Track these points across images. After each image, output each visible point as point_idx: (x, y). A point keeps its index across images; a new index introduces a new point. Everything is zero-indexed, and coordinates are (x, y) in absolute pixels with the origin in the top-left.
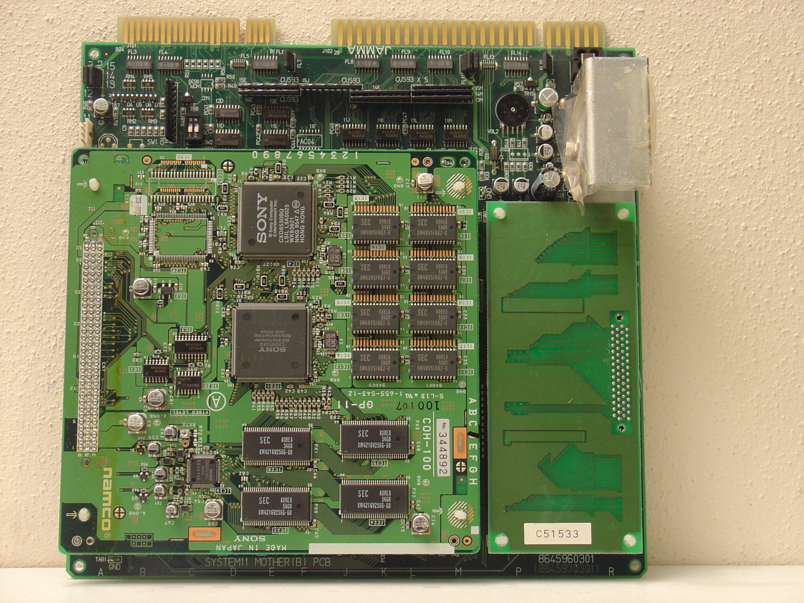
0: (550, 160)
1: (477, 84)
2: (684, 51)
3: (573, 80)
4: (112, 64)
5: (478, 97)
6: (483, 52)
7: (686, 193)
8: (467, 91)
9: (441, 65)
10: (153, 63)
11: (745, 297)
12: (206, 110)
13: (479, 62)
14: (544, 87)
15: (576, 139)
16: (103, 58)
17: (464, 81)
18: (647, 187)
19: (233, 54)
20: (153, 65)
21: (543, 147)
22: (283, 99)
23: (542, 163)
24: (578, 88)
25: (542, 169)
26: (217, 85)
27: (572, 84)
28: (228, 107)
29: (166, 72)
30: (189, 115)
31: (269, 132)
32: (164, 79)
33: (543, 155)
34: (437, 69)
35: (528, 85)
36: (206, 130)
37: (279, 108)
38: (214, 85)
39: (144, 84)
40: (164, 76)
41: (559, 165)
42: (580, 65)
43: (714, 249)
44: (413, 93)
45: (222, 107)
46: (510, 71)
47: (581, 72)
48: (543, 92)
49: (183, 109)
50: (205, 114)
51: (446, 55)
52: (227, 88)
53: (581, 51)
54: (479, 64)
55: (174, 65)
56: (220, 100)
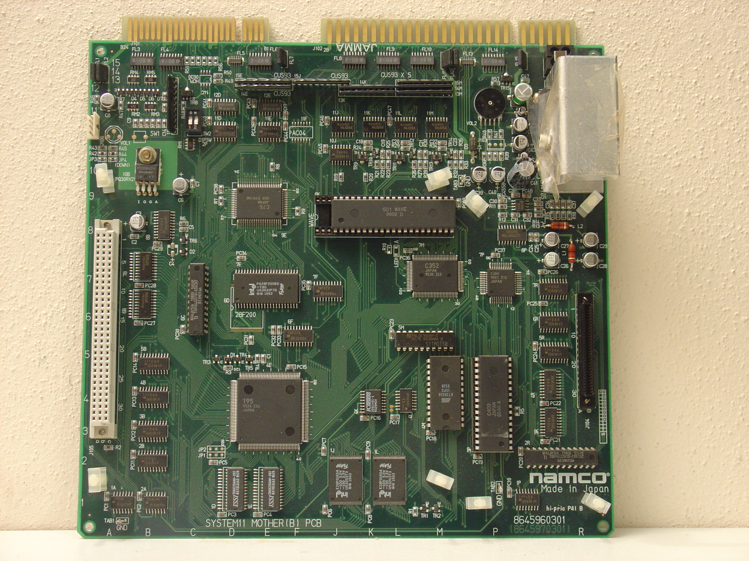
0: (524, 150)
1: (456, 79)
2: (631, 49)
3: (546, 75)
4: (117, 61)
5: (458, 91)
6: (462, 49)
7: (634, 181)
8: (448, 87)
9: (423, 61)
10: (156, 59)
11: (688, 279)
12: (205, 104)
13: (458, 58)
14: (519, 82)
15: (549, 132)
16: (109, 55)
17: (445, 77)
18: (616, 177)
19: (229, 51)
20: (155, 61)
21: (518, 138)
22: (276, 93)
23: (517, 153)
24: (551, 83)
25: (517, 158)
26: (215, 80)
27: (545, 79)
28: (225, 100)
29: (167, 68)
30: (189, 108)
31: (264, 124)
32: (165, 75)
33: (518, 146)
34: (420, 65)
35: (504, 80)
36: (205, 122)
37: (273, 101)
38: (212, 80)
39: (147, 79)
40: (165, 72)
41: (533, 155)
42: (553, 62)
43: (660, 233)
44: (397, 87)
45: (220, 100)
46: (488, 67)
47: (554, 69)
48: (519, 87)
49: (183, 103)
50: (204, 107)
51: (428, 52)
52: (224, 83)
53: (554, 48)
54: (459, 60)
55: (175, 62)
56: (218, 95)
